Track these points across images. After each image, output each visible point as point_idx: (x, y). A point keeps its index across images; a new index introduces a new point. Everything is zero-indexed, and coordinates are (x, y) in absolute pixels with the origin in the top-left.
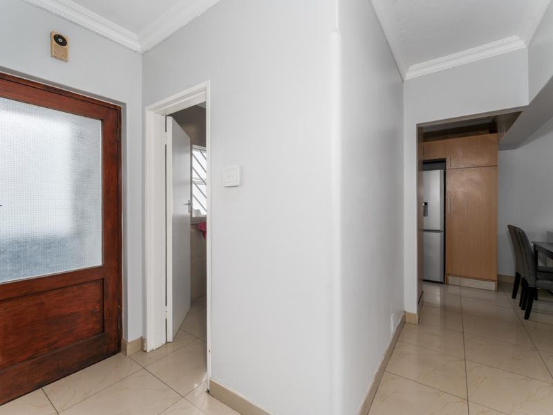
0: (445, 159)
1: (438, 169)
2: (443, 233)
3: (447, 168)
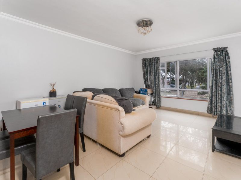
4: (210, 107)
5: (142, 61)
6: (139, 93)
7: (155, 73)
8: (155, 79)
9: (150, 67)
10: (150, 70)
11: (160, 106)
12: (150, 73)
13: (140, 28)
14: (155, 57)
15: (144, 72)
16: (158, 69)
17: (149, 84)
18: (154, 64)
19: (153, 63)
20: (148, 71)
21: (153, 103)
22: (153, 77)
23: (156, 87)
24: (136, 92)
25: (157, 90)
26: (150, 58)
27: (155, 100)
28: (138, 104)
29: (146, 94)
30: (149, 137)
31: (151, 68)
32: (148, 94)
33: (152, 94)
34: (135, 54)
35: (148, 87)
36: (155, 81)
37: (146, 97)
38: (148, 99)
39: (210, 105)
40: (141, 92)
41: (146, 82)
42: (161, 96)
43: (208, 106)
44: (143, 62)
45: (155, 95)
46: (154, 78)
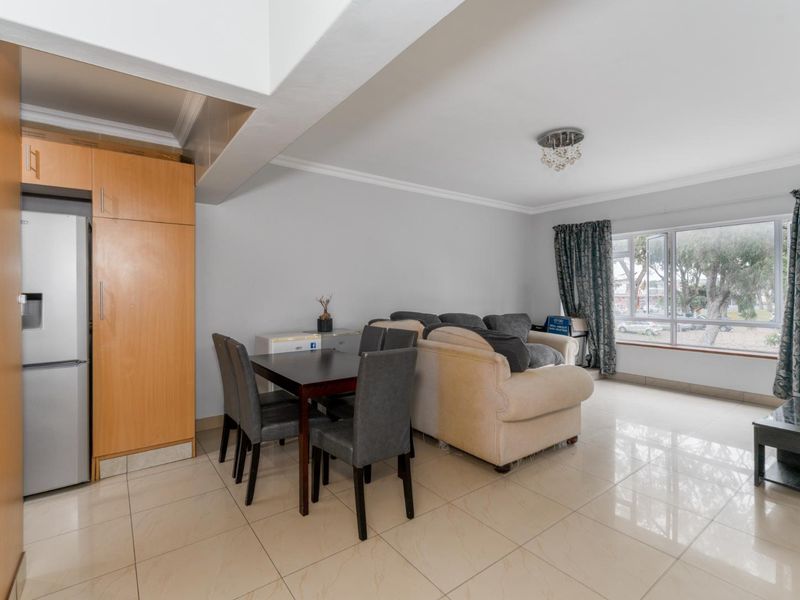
0: (90, 192)
1: (73, 214)
2: (85, 366)
3: (94, 214)
4: (784, 378)
5: (554, 232)
6: (544, 329)
7: (594, 269)
8: (596, 286)
9: (579, 252)
10: (580, 259)
11: (611, 371)
12: (579, 268)
13: (546, 149)
14: (594, 220)
15: (560, 265)
16: (606, 258)
17: (577, 302)
18: (593, 243)
19: (590, 240)
20: (571, 263)
21: (589, 361)
22: (589, 282)
23: (597, 312)
24: (534, 328)
25: (604, 321)
26: (578, 223)
27: (597, 351)
28: (542, 361)
29: (569, 332)
30: (572, 441)
31: (583, 254)
32: (574, 334)
33: (586, 335)
34: (531, 213)
35: (573, 311)
36: (595, 295)
37: (565, 342)
38: (573, 346)
39: (782, 373)
40: (552, 327)
41: (565, 297)
42: (616, 341)
43: (778, 374)
44: (557, 234)
45: (595, 337)
46: (594, 286)
